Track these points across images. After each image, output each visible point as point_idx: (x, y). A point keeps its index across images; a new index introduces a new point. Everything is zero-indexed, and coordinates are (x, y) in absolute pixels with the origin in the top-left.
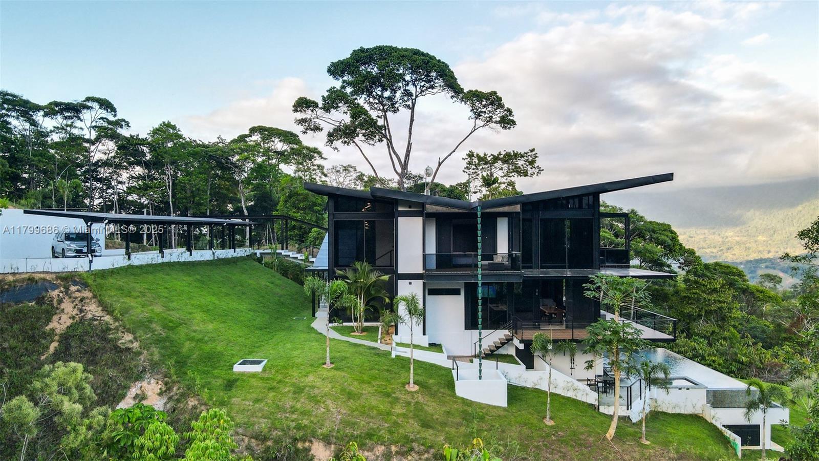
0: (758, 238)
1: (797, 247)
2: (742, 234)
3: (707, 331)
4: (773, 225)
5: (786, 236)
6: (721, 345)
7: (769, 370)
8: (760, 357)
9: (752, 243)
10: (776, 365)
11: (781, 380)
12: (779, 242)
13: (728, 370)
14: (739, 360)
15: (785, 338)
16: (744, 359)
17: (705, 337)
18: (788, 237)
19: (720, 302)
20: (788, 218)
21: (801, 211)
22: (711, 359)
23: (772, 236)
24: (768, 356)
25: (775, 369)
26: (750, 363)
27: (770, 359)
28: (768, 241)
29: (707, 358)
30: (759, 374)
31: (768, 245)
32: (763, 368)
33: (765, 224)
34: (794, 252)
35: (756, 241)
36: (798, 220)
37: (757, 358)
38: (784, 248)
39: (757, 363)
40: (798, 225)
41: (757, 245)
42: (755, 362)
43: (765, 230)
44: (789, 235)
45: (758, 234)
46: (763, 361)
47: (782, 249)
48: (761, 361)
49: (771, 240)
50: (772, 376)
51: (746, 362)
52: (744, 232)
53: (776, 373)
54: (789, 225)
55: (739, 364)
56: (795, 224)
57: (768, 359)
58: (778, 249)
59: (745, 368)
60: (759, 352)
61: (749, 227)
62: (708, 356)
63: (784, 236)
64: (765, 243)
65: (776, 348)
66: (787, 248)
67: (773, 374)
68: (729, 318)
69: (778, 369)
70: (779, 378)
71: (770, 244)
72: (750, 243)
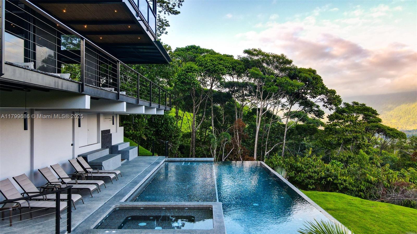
0: (392, 121)
1: (412, 126)
2: (384, 119)
3: (344, 157)
4: (400, 114)
5: (407, 120)
6: (354, 167)
7: (396, 189)
8: (387, 177)
9: (389, 123)
10: (403, 184)
11: (407, 198)
12: (403, 123)
13: (357, 189)
14: (368, 180)
15: (409, 164)
16: (372, 178)
17: (341, 161)
18: (407, 121)
19: (356, 132)
20: (408, 111)
21: (414, 107)
22: (342, 178)
23: (399, 120)
24: (395, 176)
25: (402, 188)
26: (378, 182)
27: (397, 179)
28: (397, 123)
29: (339, 178)
30: (386, 193)
31: (397, 124)
32: (390, 187)
33: (396, 114)
34: (411, 128)
35: (391, 123)
36: (413, 112)
37: (385, 178)
38: (405, 126)
39: (385, 182)
40: (413, 114)
41: (391, 124)
42: (383, 181)
43: (395, 117)
44: (408, 119)
45: (392, 119)
46: (390, 181)
47: (405, 127)
48: (388, 181)
49: (399, 122)
50: (399, 195)
51: (374, 181)
52: (385, 118)
53: (403, 192)
54: (408, 114)
55: (368, 184)
56: (411, 114)
57: (395, 179)
58: (402, 126)
59: (374, 187)
60: (387, 173)
61: (388, 115)
62: (341, 176)
63: (406, 120)
64: (396, 123)
65: (402, 171)
66: (407, 126)
67: (400, 193)
68: (363, 146)
69: (404, 188)
70: (406, 197)
71: (398, 124)
72: (388, 123)
